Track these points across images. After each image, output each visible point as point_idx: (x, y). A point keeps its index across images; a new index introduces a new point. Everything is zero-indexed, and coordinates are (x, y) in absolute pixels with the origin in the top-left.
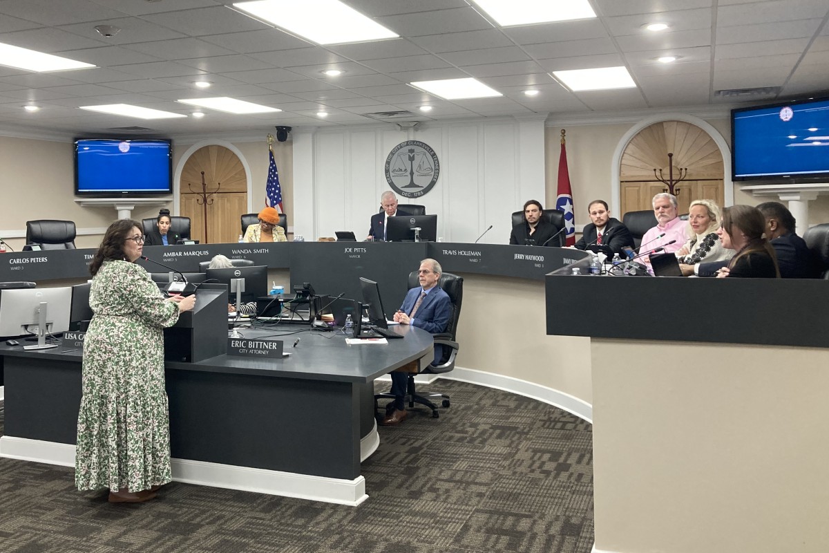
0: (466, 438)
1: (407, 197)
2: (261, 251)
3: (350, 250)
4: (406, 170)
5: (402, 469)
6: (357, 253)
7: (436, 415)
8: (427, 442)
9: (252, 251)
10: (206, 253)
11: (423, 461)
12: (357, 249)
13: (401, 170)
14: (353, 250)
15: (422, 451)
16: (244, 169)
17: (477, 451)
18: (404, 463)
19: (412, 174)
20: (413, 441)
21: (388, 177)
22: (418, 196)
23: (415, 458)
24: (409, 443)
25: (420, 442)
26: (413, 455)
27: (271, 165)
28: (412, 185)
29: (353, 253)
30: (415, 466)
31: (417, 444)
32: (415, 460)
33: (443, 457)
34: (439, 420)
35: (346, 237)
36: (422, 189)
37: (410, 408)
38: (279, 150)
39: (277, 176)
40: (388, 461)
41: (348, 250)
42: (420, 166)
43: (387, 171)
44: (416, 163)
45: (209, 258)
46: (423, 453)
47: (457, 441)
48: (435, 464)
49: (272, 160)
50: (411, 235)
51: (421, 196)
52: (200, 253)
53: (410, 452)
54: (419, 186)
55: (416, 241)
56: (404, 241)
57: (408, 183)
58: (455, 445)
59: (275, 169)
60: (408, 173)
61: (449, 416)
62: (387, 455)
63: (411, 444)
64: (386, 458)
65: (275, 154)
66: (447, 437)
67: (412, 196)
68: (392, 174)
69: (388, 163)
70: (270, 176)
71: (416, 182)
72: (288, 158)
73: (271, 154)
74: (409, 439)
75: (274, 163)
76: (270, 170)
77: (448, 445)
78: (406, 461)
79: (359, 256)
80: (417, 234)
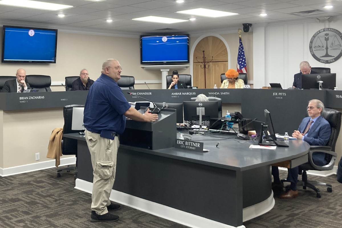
0: (333, 212)
1: (324, 63)
2: (225, 93)
3: (276, 94)
4: (323, 47)
5: (278, 225)
6: (280, 96)
7: (319, 196)
8: (304, 211)
9: (220, 93)
10: (194, 93)
11: (295, 222)
12: (280, 94)
13: (320, 47)
14: (278, 94)
15: (298, 216)
16: (226, 48)
17: (336, 222)
18: (282, 222)
19: (327, 48)
20: (295, 209)
21: (311, 51)
22: (331, 62)
23: (290, 220)
24: (292, 210)
25: (299, 211)
26: (290, 218)
27: (240, 46)
28: (327, 55)
29: (278, 96)
30: (288, 225)
31: (296, 212)
32: (291, 221)
33: (309, 222)
34: (320, 199)
35: (276, 86)
36: (334, 58)
37: (303, 190)
38: (245, 38)
39: (243, 52)
40: (272, 219)
41: (275, 94)
42: (332, 44)
43: (311, 47)
44: (329, 42)
45: (196, 96)
46: (297, 218)
47: (325, 214)
48: (302, 226)
49: (241, 43)
50: (317, 86)
51: (333, 62)
52: (191, 93)
53: (289, 216)
54: (331, 56)
55: (320, 89)
56: (311, 89)
57: (324, 54)
58: (322, 216)
59: (242, 48)
60: (324, 48)
61: (329, 198)
62: (273, 216)
63: (293, 211)
64: (272, 217)
65: (242, 40)
66: (320, 210)
67: (327, 62)
68: (314, 49)
69: (311, 42)
70: (239, 52)
71: (329, 54)
72: (250, 42)
73: (240, 40)
74: (293, 208)
75: (242, 44)
76: (239, 49)
77: (318, 215)
78: (284, 221)
79: (282, 98)
80: (320, 85)
